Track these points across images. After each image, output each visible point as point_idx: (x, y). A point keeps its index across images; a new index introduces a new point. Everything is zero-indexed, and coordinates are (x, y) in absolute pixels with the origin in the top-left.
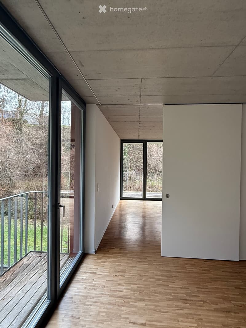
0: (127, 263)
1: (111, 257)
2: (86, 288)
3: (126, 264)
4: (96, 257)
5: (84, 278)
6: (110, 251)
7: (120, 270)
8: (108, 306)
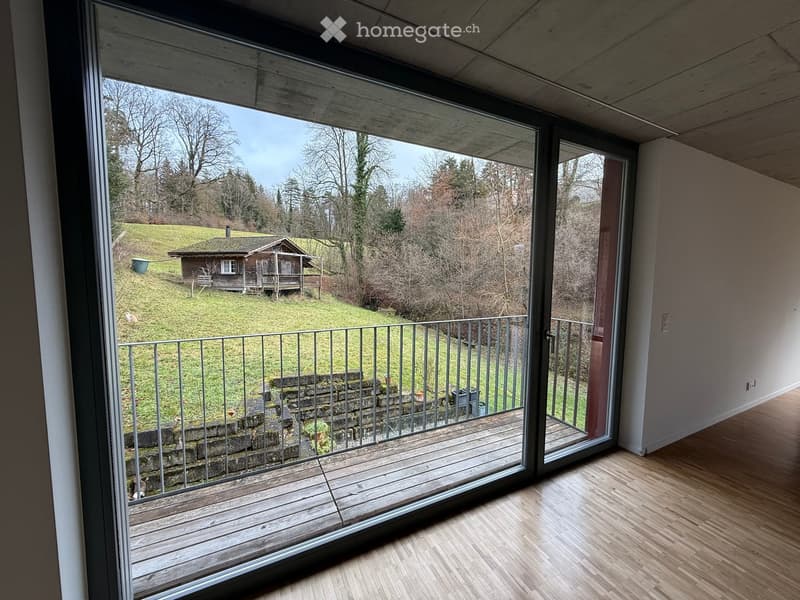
0: (723, 509)
1: (684, 481)
2: (592, 491)
3: (717, 510)
4: (640, 462)
5: (597, 477)
6: (684, 468)
7: (689, 510)
8: (621, 537)
